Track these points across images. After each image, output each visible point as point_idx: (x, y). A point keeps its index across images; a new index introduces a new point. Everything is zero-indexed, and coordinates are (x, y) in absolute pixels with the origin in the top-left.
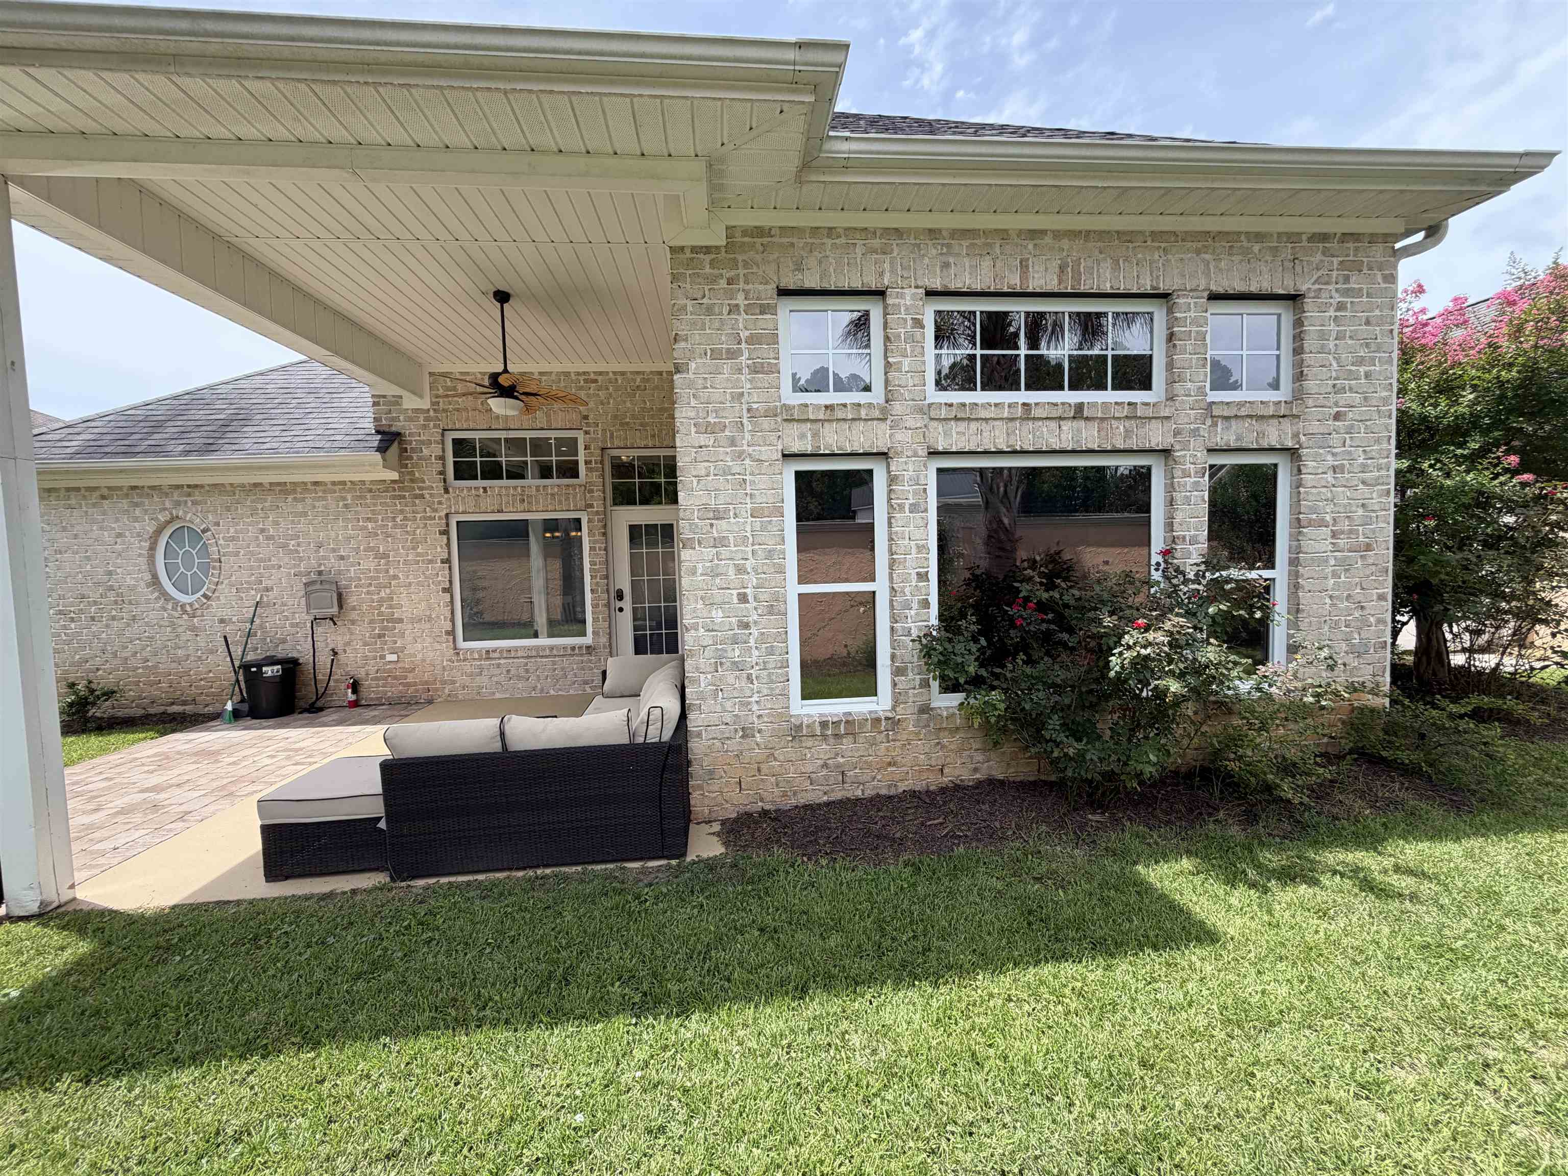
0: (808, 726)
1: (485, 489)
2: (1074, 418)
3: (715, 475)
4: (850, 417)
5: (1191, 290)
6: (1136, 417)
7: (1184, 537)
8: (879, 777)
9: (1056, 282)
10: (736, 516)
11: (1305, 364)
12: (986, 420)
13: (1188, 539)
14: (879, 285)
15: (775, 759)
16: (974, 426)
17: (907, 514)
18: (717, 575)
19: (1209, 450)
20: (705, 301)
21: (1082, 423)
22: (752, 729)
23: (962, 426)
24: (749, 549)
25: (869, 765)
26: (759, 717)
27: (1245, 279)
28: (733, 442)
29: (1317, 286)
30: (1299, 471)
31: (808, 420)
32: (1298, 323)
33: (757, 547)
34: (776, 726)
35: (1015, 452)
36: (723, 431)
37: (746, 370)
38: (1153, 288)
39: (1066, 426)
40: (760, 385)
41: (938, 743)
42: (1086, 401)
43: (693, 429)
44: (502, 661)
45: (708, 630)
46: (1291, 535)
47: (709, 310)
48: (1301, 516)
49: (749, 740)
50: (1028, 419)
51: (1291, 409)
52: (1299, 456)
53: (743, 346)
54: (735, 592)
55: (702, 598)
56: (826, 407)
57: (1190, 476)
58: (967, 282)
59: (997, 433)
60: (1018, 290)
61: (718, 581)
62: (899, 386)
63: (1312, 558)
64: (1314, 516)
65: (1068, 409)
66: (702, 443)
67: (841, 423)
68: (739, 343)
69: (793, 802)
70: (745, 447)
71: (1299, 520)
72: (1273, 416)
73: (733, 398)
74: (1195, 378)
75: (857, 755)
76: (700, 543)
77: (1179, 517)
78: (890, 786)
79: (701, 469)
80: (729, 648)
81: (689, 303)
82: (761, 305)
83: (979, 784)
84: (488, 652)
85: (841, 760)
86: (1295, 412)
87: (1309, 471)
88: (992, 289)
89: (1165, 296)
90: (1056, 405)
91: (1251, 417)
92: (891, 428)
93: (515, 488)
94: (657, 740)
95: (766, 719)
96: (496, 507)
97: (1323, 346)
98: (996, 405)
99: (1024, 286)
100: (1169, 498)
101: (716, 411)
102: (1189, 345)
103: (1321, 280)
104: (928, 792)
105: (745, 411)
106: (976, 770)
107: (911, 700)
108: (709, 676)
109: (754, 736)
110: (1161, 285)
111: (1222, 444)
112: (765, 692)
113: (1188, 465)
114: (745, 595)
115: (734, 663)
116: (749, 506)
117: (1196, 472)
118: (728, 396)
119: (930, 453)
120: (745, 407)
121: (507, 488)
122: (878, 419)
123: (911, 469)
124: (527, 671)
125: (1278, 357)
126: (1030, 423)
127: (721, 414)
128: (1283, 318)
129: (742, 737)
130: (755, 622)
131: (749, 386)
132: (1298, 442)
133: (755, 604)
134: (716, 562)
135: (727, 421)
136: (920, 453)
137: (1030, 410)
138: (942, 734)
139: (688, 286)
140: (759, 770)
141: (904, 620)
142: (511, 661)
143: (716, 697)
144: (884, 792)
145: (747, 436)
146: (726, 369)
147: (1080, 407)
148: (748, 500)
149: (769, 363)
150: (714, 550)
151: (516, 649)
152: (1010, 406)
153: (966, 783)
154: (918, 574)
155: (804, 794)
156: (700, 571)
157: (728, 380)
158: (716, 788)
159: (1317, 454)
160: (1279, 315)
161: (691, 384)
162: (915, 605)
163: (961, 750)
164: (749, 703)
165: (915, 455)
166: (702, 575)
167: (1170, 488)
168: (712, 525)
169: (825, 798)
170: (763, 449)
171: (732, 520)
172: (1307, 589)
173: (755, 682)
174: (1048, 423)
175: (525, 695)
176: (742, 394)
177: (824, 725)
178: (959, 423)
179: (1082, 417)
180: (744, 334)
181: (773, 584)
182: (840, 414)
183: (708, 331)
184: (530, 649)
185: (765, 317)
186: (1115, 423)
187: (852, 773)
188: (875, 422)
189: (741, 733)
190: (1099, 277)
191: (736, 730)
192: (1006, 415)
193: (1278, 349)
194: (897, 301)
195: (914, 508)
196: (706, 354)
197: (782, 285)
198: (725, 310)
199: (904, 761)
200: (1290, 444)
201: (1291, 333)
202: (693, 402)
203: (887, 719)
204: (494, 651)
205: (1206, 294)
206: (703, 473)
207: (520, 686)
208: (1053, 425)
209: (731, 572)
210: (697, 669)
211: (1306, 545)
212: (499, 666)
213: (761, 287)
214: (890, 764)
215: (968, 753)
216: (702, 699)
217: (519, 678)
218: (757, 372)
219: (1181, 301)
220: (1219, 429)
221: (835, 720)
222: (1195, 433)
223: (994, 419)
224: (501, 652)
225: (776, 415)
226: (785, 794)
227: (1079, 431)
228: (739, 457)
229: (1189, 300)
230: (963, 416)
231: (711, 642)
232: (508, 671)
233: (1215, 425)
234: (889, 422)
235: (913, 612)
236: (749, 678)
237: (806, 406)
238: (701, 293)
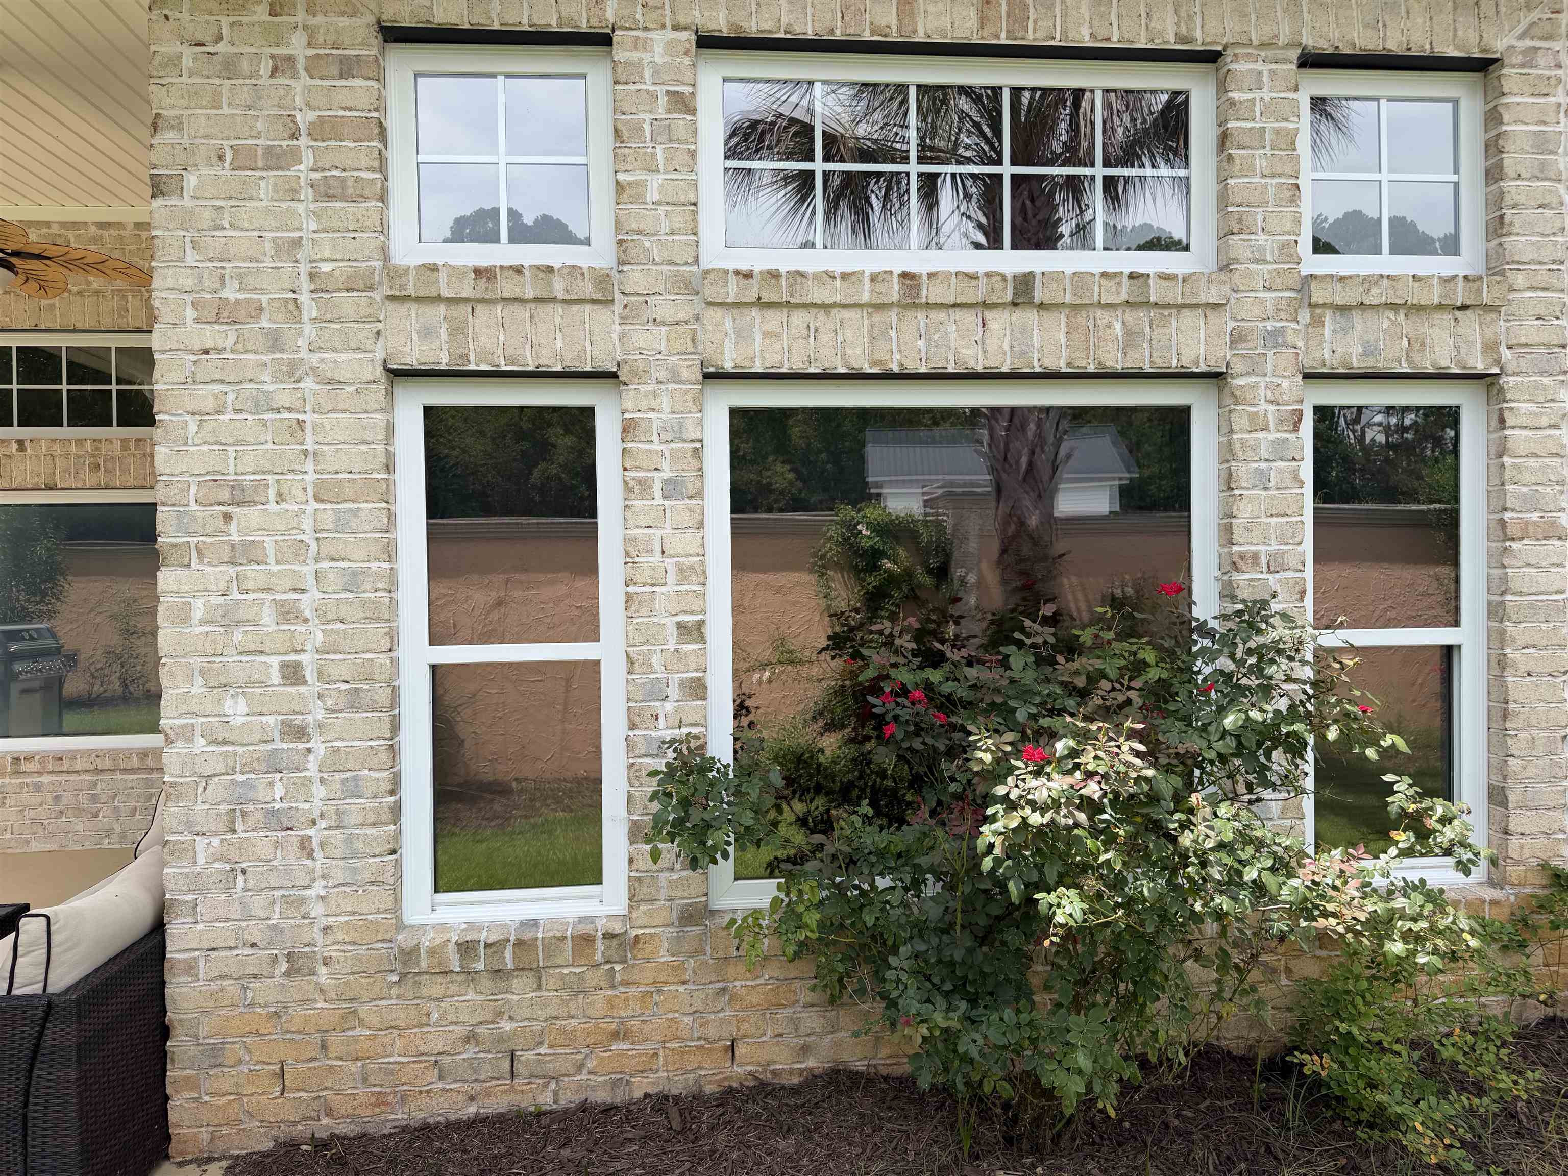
0: (432, 952)
1: (21, 444)
2: (1015, 304)
3: (237, 411)
4: (530, 294)
5: (1262, 46)
6: (1146, 304)
7: (1256, 557)
8: (591, 1064)
9: (972, 22)
10: (281, 498)
11: (1508, 200)
12: (825, 307)
13: (1263, 560)
14: (594, 22)
15: (362, 1024)
16: (799, 319)
17: (659, 501)
18: (238, 624)
19: (1307, 376)
20: (221, 47)
21: (1031, 317)
22: (311, 956)
23: (775, 318)
24: (308, 569)
25: (569, 1037)
26: (326, 930)
27: (1373, 25)
28: (275, 342)
29: (1528, 43)
30: (1502, 421)
31: (438, 299)
32: (1493, 118)
33: (325, 565)
34: (362, 951)
35: (888, 376)
36: (257, 318)
37: (307, 193)
38: (1180, 39)
39: (998, 321)
40: (337, 224)
41: (724, 990)
42: (1038, 270)
43: (190, 314)
44: (46, 779)
45: (215, 742)
46: (1490, 555)
47: (230, 68)
48: (1507, 516)
49: (300, 981)
50: (915, 306)
51: (1479, 291)
52: (1501, 390)
53: (304, 141)
54: (275, 661)
55: (203, 673)
56: (478, 272)
57: (1265, 429)
58: (785, 20)
59: (849, 334)
60: (894, 37)
61: (238, 635)
62: (640, 232)
63: (1532, 606)
64: (1535, 516)
65: (999, 286)
66: (209, 344)
67: (516, 308)
68: (294, 137)
69: (399, 1116)
70: (303, 354)
71: (1502, 523)
72: (1440, 307)
73: (278, 250)
74: (1272, 226)
75: (542, 1015)
76: (200, 553)
77: (1244, 511)
78: (615, 1084)
79: (206, 395)
80: (261, 781)
81: (188, 56)
82: (343, 60)
83: (812, 1079)
84: (16, 760)
85: (507, 1026)
86: (1486, 299)
87: (1523, 421)
88: (838, 36)
89: (1211, 57)
90: (973, 277)
91: (1393, 306)
92: (624, 320)
93: (80, 442)
94: (37, 989)
95: (340, 936)
96: (42, 481)
97: (1543, 165)
98: (845, 276)
99: (907, 30)
100: (1224, 475)
101: (241, 277)
102: (1260, 159)
103: (1535, 31)
104: (698, 1098)
105: (304, 278)
106: (805, 1050)
107: (663, 894)
108: (216, 841)
109: (313, 973)
110: (1198, 34)
111: (1334, 364)
112: (340, 877)
113: (1263, 406)
114: (297, 666)
115: (271, 813)
116: (310, 478)
117: (1280, 421)
118: (268, 246)
119: (707, 376)
120: (304, 268)
121: (66, 442)
122: (594, 301)
123: (666, 407)
124: (94, 798)
125: (1456, 185)
126: (921, 315)
127: (250, 281)
128: (1464, 105)
129: (288, 974)
130: (321, 726)
131: (313, 226)
132: (1497, 362)
133: (319, 687)
134: (235, 595)
135: (264, 299)
136: (685, 374)
137: (918, 287)
138: (731, 971)
139: (186, 16)
140: (324, 1047)
141: (650, 723)
142: (62, 778)
143: (229, 888)
144: (602, 1096)
145: (309, 330)
146: (265, 189)
147: (1024, 283)
148: (309, 466)
149: (357, 180)
150: (232, 571)
151: (73, 755)
152: (874, 278)
153: (785, 1081)
154: (680, 626)
155: (424, 1100)
156: (198, 614)
157: (268, 211)
158: (226, 1086)
159: (1537, 386)
160: (1456, 102)
161: (186, 221)
162: (674, 692)
163: (773, 1006)
164: (302, 901)
165: (675, 377)
166: (203, 622)
167: (1227, 453)
168: (227, 517)
169: (472, 1109)
170: (344, 357)
171: (272, 507)
172: (1522, 669)
173: (319, 854)
174: (958, 314)
175: (88, 845)
176: (298, 242)
177: (466, 948)
178: (769, 313)
179: (1030, 303)
180: (303, 119)
181: (361, 645)
182: (508, 287)
183: (226, 110)
184: (99, 754)
185: (350, 82)
186: (1103, 316)
187: (530, 1055)
188: (588, 307)
189: (284, 967)
190: (1065, 15)
191: (275, 959)
192: (865, 298)
193: (1456, 171)
194: (635, 56)
195: (672, 489)
196: (221, 158)
197: (388, 18)
198: (265, 68)
199: (647, 1028)
200: (1479, 365)
201: (1480, 138)
202: (191, 258)
203: (608, 936)
204: (30, 758)
205: (1294, 54)
206: (209, 405)
207: (80, 827)
208: (969, 318)
209: (268, 617)
210: (189, 824)
211: (1519, 577)
212: (38, 788)
213: (344, 21)
214: (615, 1035)
215: (788, 1012)
216: (200, 891)
217: (79, 811)
218: (330, 197)
219: (1240, 67)
220: (1327, 332)
221: (493, 938)
222: (1274, 338)
223: (844, 306)
224: (43, 760)
225: (371, 288)
226: (380, 1101)
227: (1025, 331)
228: (290, 374)
229: (1259, 66)
230: (775, 298)
231: (220, 768)
232: (57, 798)
233: (1318, 322)
234: (618, 308)
235: (669, 706)
236: (305, 845)
237: (434, 268)
238: (213, 30)
